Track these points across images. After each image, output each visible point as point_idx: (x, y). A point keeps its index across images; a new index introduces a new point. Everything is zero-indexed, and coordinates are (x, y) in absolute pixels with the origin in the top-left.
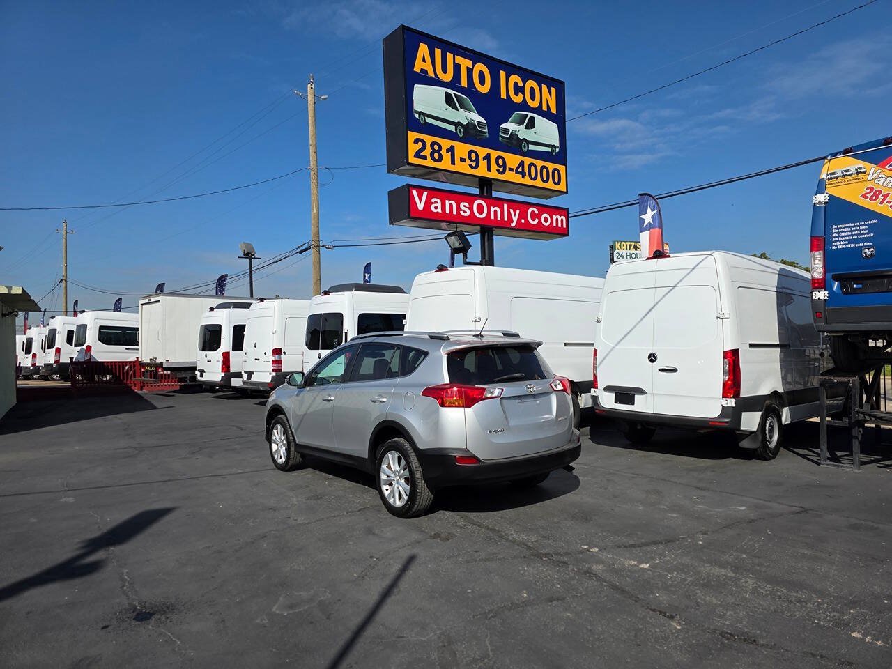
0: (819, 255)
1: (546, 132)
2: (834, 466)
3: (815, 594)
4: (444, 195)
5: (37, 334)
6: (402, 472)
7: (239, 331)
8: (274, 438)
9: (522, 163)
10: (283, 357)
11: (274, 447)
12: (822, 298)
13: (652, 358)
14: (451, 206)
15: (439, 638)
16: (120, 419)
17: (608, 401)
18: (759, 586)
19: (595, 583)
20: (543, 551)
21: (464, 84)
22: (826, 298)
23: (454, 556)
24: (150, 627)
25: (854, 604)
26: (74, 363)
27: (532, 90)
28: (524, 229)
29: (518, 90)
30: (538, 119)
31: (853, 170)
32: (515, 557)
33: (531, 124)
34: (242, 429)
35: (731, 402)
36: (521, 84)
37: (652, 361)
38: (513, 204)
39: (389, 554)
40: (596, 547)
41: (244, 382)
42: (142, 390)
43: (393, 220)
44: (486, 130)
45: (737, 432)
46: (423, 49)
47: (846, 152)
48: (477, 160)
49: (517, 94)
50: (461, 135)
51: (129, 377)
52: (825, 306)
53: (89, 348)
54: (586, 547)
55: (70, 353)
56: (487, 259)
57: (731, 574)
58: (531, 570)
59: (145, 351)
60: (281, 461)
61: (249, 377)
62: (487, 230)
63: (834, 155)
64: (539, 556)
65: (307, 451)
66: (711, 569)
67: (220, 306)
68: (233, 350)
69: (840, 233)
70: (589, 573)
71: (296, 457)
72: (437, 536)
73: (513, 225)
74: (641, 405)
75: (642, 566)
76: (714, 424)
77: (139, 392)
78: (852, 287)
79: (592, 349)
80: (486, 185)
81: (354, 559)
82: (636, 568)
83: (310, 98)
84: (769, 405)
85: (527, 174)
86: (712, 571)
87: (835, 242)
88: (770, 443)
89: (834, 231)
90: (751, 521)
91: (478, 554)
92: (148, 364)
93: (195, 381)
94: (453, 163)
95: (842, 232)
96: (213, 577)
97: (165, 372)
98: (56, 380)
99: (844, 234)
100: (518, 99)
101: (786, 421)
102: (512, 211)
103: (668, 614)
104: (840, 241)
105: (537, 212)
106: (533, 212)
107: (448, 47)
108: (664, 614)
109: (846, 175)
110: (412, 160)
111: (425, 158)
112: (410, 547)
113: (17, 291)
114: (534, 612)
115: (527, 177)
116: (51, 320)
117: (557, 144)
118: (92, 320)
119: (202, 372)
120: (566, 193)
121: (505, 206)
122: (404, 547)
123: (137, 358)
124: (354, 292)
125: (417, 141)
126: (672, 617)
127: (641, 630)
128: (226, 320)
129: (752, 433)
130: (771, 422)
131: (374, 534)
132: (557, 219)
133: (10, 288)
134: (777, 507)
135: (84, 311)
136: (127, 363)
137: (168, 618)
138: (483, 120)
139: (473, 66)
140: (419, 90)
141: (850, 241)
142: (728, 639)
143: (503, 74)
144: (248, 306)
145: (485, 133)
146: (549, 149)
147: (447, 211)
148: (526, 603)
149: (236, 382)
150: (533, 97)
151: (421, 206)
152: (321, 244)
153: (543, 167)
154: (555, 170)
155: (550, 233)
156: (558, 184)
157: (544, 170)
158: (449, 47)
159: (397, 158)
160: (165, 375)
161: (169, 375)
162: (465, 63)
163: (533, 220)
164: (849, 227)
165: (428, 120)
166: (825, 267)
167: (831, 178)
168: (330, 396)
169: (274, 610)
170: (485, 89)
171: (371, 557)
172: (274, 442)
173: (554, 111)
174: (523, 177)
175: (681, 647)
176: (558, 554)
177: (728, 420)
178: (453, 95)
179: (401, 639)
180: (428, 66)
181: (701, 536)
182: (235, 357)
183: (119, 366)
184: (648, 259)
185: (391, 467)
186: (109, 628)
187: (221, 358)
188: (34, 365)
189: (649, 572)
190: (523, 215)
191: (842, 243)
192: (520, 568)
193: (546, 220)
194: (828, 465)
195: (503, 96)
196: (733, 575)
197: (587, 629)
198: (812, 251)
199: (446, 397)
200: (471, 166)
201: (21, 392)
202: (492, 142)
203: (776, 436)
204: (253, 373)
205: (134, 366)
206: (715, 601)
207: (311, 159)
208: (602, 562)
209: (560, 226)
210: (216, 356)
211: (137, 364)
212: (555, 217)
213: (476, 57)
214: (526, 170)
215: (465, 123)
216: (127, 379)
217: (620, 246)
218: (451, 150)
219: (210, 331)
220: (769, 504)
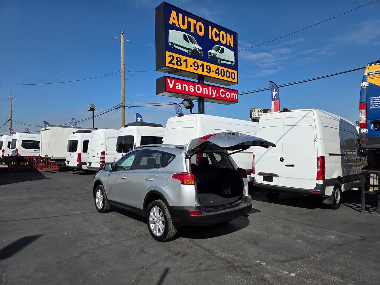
0: (364, 111)
1: (228, 55)
4: (182, 82)
6: (161, 218)
7: (86, 143)
8: (97, 196)
9: (218, 69)
10: (106, 155)
11: (97, 201)
12: (365, 132)
13: (282, 160)
16: (27, 183)
20: (236, 264)
21: (192, 31)
22: (367, 132)
23: (188, 267)
26: (9, 157)
27: (223, 36)
28: (218, 99)
29: (217, 35)
30: (225, 49)
32: (221, 268)
33: (222, 51)
35: (321, 182)
36: (218, 33)
37: (282, 161)
38: (214, 87)
39: (153, 266)
40: (264, 261)
41: (87, 167)
42: (41, 169)
43: (158, 92)
44: (202, 53)
45: (323, 196)
46: (174, 13)
47: (377, 62)
48: (198, 66)
49: (216, 37)
50: (190, 54)
51: (36, 163)
52: (367, 136)
53: (17, 150)
54: (259, 262)
55: (9, 152)
56: (201, 112)
57: (341, 280)
58: (231, 277)
59: (43, 152)
60: (100, 207)
61: (90, 165)
62: (202, 99)
63: (371, 64)
64: (234, 268)
65: (112, 204)
66: (329, 277)
67: (78, 132)
68: (83, 152)
69: (374, 101)
70: (264, 280)
71: (107, 206)
72: (178, 253)
73: (214, 97)
74: (276, 182)
75: (291, 275)
76: (313, 192)
77: (40, 170)
79: (252, 155)
80: (201, 78)
81: (133, 269)
82: (288, 276)
83: (122, 40)
85: (220, 74)
87: (372, 105)
88: (337, 201)
90: (340, 245)
91: (202, 266)
92: (44, 158)
93: (65, 166)
94: (187, 67)
95: (375, 101)
97: (52, 162)
98: (4, 164)
99: (376, 102)
100: (216, 39)
101: (343, 190)
102: (213, 90)
105: (224, 91)
106: (222, 91)
109: (377, 73)
110: (168, 64)
111: (174, 64)
112: (164, 261)
115: (220, 75)
116: (1, 137)
117: (234, 61)
118: (19, 137)
119: (68, 162)
120: (237, 83)
121: (210, 88)
122: (161, 260)
123: (39, 155)
124: (139, 126)
125: (170, 56)
128: (80, 138)
129: (329, 196)
131: (144, 252)
132: (233, 95)
134: (350, 236)
135: (15, 133)
136: (34, 157)
138: (201, 48)
139: (197, 23)
140: (171, 32)
143: (210, 28)
144: (90, 132)
145: (202, 54)
146: (230, 63)
147: (184, 89)
149: (84, 167)
150: (223, 39)
151: (171, 86)
152: (126, 105)
153: (227, 71)
154: (232, 73)
155: (230, 101)
156: (234, 79)
157: (228, 72)
158: (185, 13)
159: (160, 63)
160: (52, 163)
161: (54, 163)
162: (193, 21)
163: (223, 95)
164: (379, 98)
165: (175, 46)
166: (366, 117)
167: (370, 75)
168: (124, 176)
170: (202, 34)
171: (143, 267)
172: (97, 198)
173: (232, 46)
174: (218, 75)
176: (244, 266)
177: (319, 190)
178: (187, 36)
180: (176, 21)
181: (317, 255)
182: (84, 155)
183: (29, 158)
184: (281, 112)
185: (155, 214)
187: (77, 156)
189: (296, 279)
190: (218, 93)
191: (375, 106)
192: (225, 276)
193: (228, 95)
194: (365, 212)
195: (210, 37)
196: (342, 281)
198: (360, 109)
199: (185, 179)
200: (195, 69)
202: (205, 58)
203: (339, 198)
204: (91, 163)
207: (122, 67)
209: (234, 98)
210: (75, 155)
211: (39, 158)
213: (198, 19)
214: (220, 72)
215: (192, 49)
216: (35, 165)
217: (254, 111)
218: (186, 61)
219: (72, 143)
220: (345, 234)
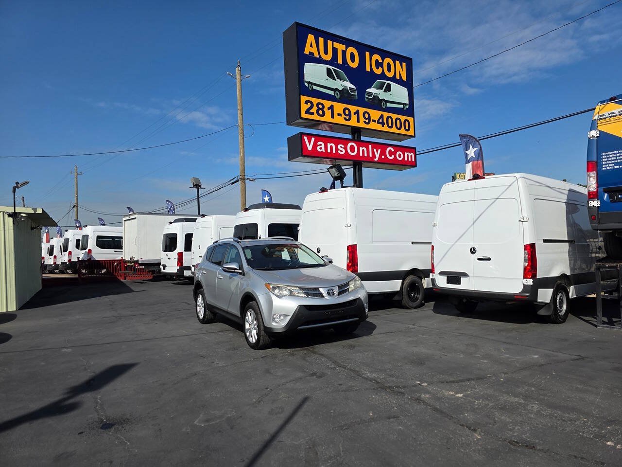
0: (593, 175)
1: (399, 94)
2: (608, 327)
3: (582, 415)
4: (326, 139)
5: (57, 242)
7: (189, 238)
9: (382, 116)
12: (596, 205)
13: (473, 251)
14: (331, 147)
15: (307, 442)
16: (108, 298)
17: (442, 282)
18: (542, 410)
19: (423, 407)
20: (388, 385)
21: (340, 61)
22: (599, 205)
23: (324, 388)
24: (111, 433)
25: (610, 422)
26: (80, 262)
27: (389, 65)
28: (384, 163)
29: (379, 65)
30: (393, 85)
31: (617, 113)
32: (367, 389)
33: (388, 89)
34: (189, 304)
35: (530, 282)
36: (380, 61)
37: (473, 253)
38: (376, 145)
39: (279, 387)
40: (426, 382)
41: (192, 273)
42: (125, 279)
43: (291, 158)
44: (356, 94)
45: (535, 303)
46: (311, 38)
47: (612, 99)
48: (350, 115)
50: (338, 97)
51: (117, 270)
52: (598, 211)
53: (90, 251)
54: (419, 382)
55: (79, 255)
56: (358, 184)
58: (378, 397)
59: (129, 252)
62: (358, 164)
63: (603, 102)
64: (384, 388)
66: (508, 398)
67: (176, 221)
68: (185, 251)
69: (608, 158)
70: (419, 400)
72: (314, 374)
73: (376, 160)
74: (465, 285)
75: (457, 395)
76: (519, 297)
77: (124, 281)
78: (617, 197)
79: (430, 246)
80: (356, 132)
81: (254, 390)
82: (453, 397)
83: (238, 77)
84: (559, 284)
85: (386, 124)
86: (508, 399)
87: (605, 164)
88: (561, 311)
89: (604, 157)
90: (541, 365)
91: (342, 386)
92: (129, 262)
93: (160, 273)
94: (333, 117)
95: (610, 158)
96: (157, 401)
97: (141, 267)
98: (70, 273)
99: (611, 159)
100: (378, 71)
101: (572, 296)
102: (375, 150)
103: (472, 428)
104: (608, 164)
105: (393, 150)
106: (390, 151)
107: (328, 36)
108: (469, 428)
109: (612, 116)
110: (304, 115)
111: (313, 114)
112: (294, 382)
113: (39, 211)
114: (376, 426)
115: (386, 125)
116: (66, 233)
117: (407, 102)
118: (92, 232)
119: (164, 266)
120: (414, 136)
121: (370, 146)
122: (290, 382)
123: (122, 257)
124: (265, 209)
125: (307, 102)
126: (475, 430)
127: (452, 438)
128: (180, 230)
129: (546, 304)
130: (561, 296)
131: (270, 373)
132: (408, 155)
133: (35, 209)
134: (561, 356)
135: (87, 226)
136: (115, 260)
137: (123, 427)
138: (353, 87)
139: (346, 48)
140: (308, 67)
141: (616, 164)
142: (514, 445)
143: (367, 54)
144: (194, 220)
145: (355, 95)
146: (401, 106)
147: (329, 151)
148: (372, 419)
149: (187, 273)
150: (389, 70)
151: (310, 148)
152: (246, 178)
153: (397, 119)
154: (406, 120)
155: (402, 165)
156: (408, 130)
157: (398, 121)
158: (330, 36)
159: (293, 115)
160: (141, 269)
161: (143, 269)
162: (340, 47)
163: (391, 156)
164: (614, 154)
165: (315, 87)
166: (597, 182)
167: (601, 119)
169: (195, 423)
170: (355, 65)
171: (267, 388)
173: (404, 79)
174: (383, 126)
175: (479, 451)
176: (398, 387)
177: (527, 294)
178: (332, 70)
179: (280, 443)
180: (314, 50)
181: (503, 375)
182: (186, 255)
183: (110, 263)
184: (469, 180)
186: (83, 434)
187: (177, 257)
188: (55, 263)
189: (462, 400)
190: (383, 153)
191: (609, 165)
192: (370, 396)
193: (400, 156)
194: (604, 327)
195: (368, 69)
196: (523, 402)
197: (413, 437)
198: (588, 171)
200: (345, 119)
201: (44, 281)
202: (361, 101)
203: (565, 307)
205: (120, 263)
206: (508, 420)
207: (239, 118)
208: (428, 392)
209: (410, 160)
210: (174, 255)
211: (122, 262)
212: (406, 154)
213: (348, 42)
214: (385, 121)
215: (341, 89)
216: (116, 272)
217: (460, 176)
218: (331, 108)
219: (169, 238)
220: (556, 353)
